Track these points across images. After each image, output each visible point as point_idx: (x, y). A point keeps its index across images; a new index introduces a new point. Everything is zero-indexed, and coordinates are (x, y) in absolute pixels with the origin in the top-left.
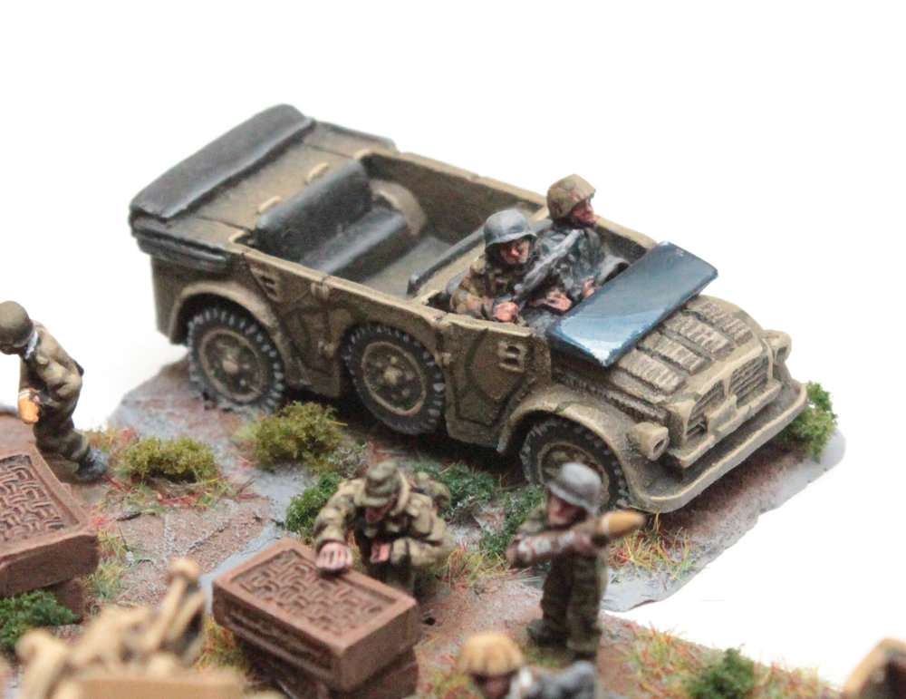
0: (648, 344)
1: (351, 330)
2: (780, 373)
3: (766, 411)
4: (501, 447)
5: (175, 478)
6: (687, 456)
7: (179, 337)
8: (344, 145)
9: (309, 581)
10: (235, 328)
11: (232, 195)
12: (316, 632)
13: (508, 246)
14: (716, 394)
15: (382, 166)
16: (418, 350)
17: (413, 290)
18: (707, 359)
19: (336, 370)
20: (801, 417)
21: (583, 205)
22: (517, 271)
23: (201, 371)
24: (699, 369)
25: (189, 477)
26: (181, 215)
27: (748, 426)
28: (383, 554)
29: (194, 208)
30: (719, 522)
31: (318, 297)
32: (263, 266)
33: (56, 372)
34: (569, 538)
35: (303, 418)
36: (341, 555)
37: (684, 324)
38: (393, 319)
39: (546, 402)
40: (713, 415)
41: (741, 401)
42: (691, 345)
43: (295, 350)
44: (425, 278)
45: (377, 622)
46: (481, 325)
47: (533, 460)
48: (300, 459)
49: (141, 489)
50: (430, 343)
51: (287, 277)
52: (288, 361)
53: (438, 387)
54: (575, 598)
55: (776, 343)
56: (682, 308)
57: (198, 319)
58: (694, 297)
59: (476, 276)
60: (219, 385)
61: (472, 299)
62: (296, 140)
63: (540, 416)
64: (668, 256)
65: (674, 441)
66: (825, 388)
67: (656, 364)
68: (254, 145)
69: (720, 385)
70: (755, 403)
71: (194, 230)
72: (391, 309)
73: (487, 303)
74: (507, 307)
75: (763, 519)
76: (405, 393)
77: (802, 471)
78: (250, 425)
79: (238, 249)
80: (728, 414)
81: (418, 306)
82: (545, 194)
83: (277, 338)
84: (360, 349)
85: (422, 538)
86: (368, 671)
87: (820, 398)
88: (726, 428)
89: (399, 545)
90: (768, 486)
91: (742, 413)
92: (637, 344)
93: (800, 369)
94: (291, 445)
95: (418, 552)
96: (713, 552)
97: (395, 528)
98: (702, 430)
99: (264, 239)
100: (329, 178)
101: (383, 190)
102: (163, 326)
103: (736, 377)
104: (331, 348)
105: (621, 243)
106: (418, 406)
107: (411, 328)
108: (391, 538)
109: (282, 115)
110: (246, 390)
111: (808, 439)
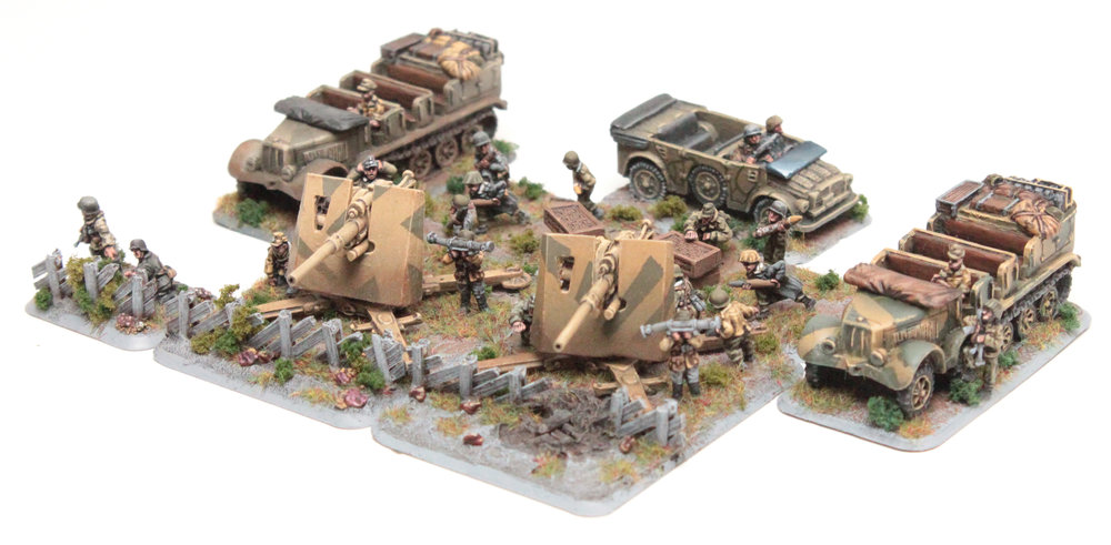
0: (802, 172)
1: (693, 168)
2: (849, 188)
3: (843, 201)
4: (747, 210)
5: (628, 219)
6: (815, 212)
7: (626, 174)
8: (688, 108)
9: (682, 243)
10: (649, 170)
11: (647, 123)
12: (686, 257)
13: (752, 136)
14: (826, 191)
15: (702, 116)
16: (717, 175)
17: (716, 153)
18: (823, 179)
19: (686, 184)
20: (856, 205)
21: (779, 125)
22: (755, 146)
23: (634, 188)
24: (820, 182)
25: (632, 219)
26: (630, 128)
27: (837, 206)
28: (708, 236)
29: (634, 126)
30: (826, 239)
31: (681, 156)
32: (660, 145)
33: (587, 177)
34: (775, 226)
35: (673, 200)
36: (693, 235)
37: (814, 167)
38: (709, 163)
39: (765, 192)
40: (825, 199)
41: (835, 196)
42: (817, 174)
43: (671, 177)
44: (720, 150)
45: (706, 255)
46: (742, 164)
47: (759, 214)
48: (672, 216)
49: (616, 222)
50: (722, 171)
51: (670, 149)
52: (668, 181)
53: (724, 189)
54: (777, 250)
55: (848, 177)
56: (814, 162)
57: (634, 167)
58: (818, 159)
59: (740, 148)
60: (640, 192)
61: (738, 156)
62: (669, 106)
63: (763, 197)
64: (809, 145)
65: (811, 207)
66: (865, 196)
67: (805, 179)
68: (654, 107)
69: (827, 188)
70: (840, 197)
71: (635, 133)
72: (708, 159)
73: (743, 157)
74: (751, 159)
75: (842, 241)
76: (712, 192)
77: (857, 226)
78: (652, 205)
79: (651, 140)
80: (830, 200)
81: (719, 158)
82: (764, 124)
83: (665, 172)
84: (696, 175)
85: (721, 231)
86: (703, 273)
87: (863, 199)
88: (830, 204)
89: (713, 233)
90: (844, 230)
91: (835, 200)
92: (798, 172)
93: (856, 188)
94: (669, 210)
95: (720, 236)
96: (824, 249)
97: (712, 227)
98: (820, 204)
99: (660, 137)
100: (682, 119)
101: (703, 125)
102: (620, 171)
103: (833, 186)
104: (685, 175)
105: (791, 141)
106: (717, 196)
107: (717, 167)
108: (709, 231)
109: (665, 97)
110: (651, 193)
111: (859, 214)
